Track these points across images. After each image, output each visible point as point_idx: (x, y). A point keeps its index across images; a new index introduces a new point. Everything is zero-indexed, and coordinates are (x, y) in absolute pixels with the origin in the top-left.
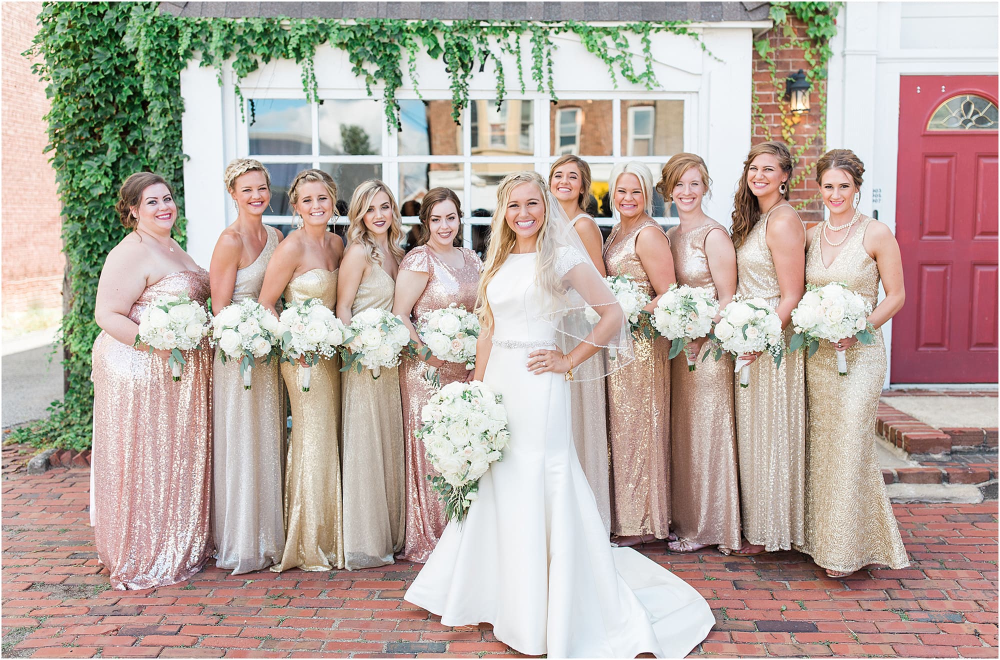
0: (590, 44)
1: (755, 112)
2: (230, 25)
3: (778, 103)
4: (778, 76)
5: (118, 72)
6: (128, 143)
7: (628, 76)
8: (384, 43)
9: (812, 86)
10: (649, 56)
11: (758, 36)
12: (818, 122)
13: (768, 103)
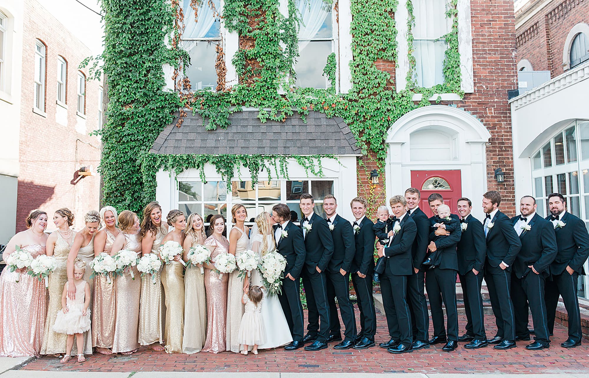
0: (299, 162)
1: (359, 184)
2: (175, 157)
3: (368, 181)
4: (367, 171)
5: (132, 173)
6: (134, 198)
7: (313, 173)
8: (228, 162)
9: (379, 175)
10: (320, 166)
11: (358, 159)
12: (383, 188)
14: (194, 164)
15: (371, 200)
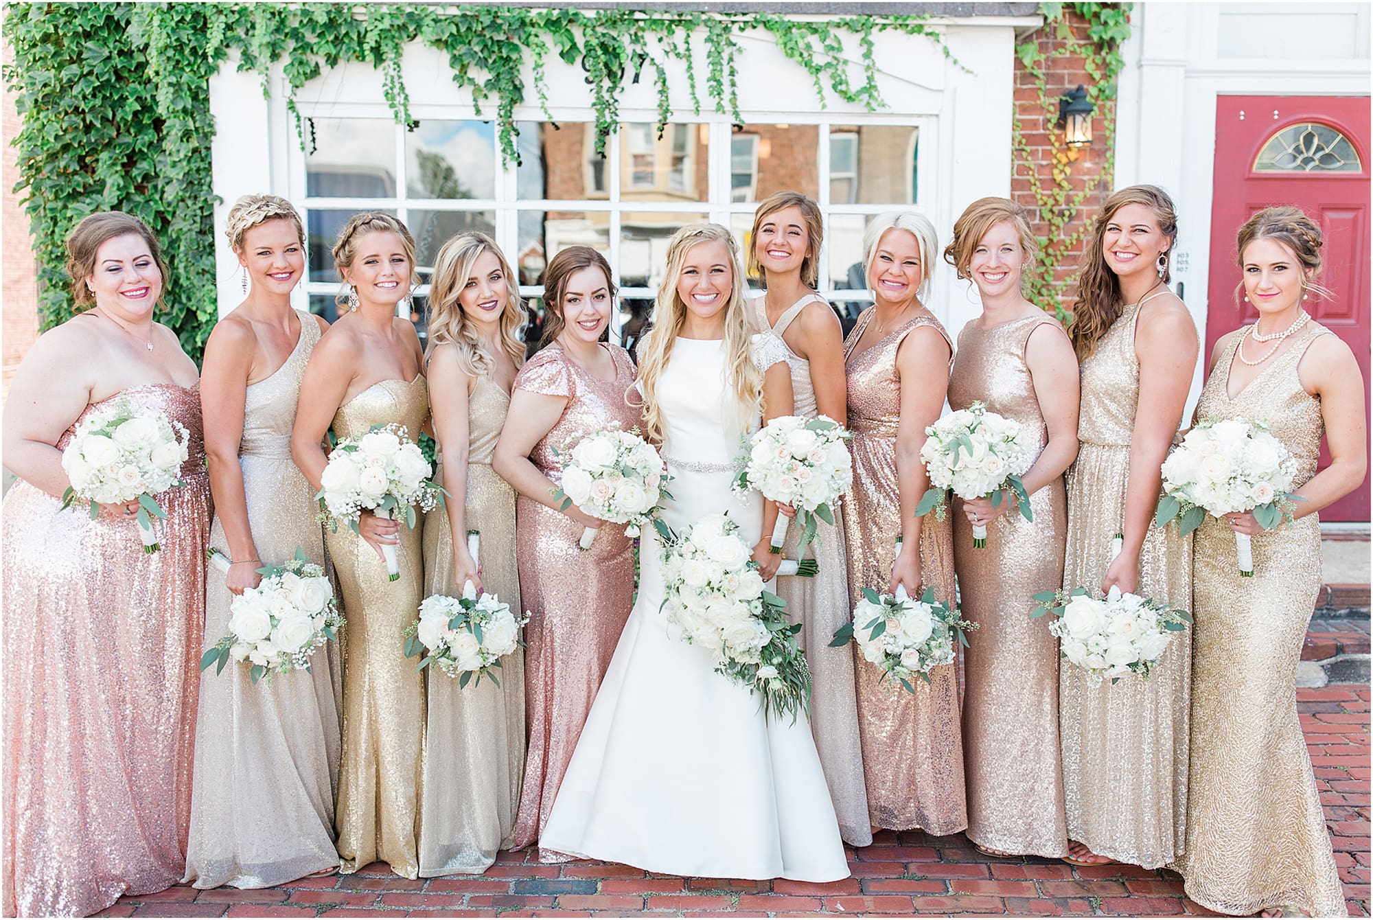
0: (789, 46)
1: (1016, 144)
2: (280, 13)
3: (1048, 132)
4: (1048, 93)
5: (119, 78)
6: (133, 179)
7: (841, 92)
8: (498, 41)
9: (1095, 108)
10: (871, 64)
11: (1023, 38)
12: (1103, 159)
13: (1034, 132)
14: (360, 43)
15: (1056, 209)
